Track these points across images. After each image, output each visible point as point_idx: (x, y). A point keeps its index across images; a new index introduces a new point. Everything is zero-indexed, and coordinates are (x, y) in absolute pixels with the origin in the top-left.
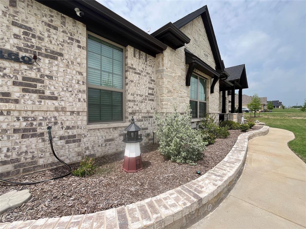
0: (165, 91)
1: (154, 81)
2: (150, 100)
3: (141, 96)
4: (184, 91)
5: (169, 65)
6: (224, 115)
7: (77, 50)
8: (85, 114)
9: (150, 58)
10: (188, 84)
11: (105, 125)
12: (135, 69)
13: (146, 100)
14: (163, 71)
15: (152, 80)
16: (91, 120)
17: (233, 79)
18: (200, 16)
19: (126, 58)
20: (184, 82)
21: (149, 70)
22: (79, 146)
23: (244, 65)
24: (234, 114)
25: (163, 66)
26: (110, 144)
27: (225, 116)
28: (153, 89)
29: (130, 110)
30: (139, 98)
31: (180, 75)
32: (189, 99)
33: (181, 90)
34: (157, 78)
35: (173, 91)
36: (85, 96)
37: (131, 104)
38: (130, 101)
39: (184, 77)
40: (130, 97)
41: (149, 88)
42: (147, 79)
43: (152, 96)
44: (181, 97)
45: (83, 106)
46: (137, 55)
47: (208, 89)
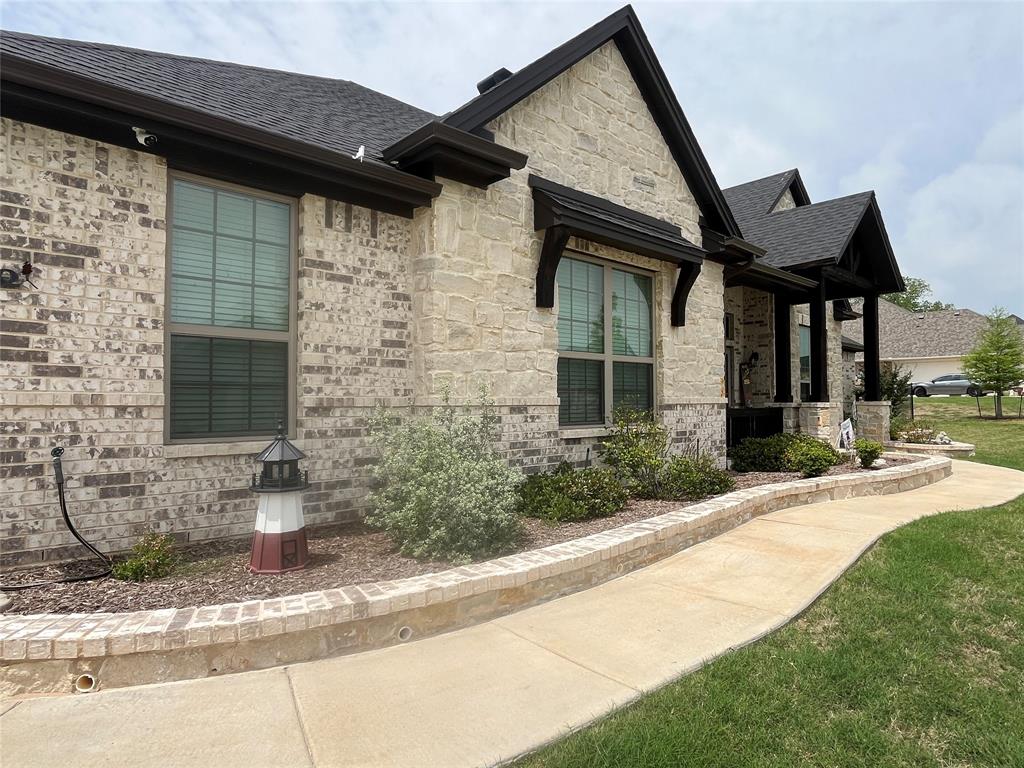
0: (439, 332)
1: (406, 298)
2: (392, 363)
3: (356, 351)
4: (530, 326)
5: (455, 245)
6: (781, 409)
7: (139, 232)
8: (159, 413)
9: (389, 223)
10: (544, 300)
11: (222, 448)
12: (330, 266)
13: (372, 363)
14: (430, 265)
15: (397, 296)
16: (178, 431)
17: (814, 258)
18: (612, 40)
19: (300, 231)
20: (531, 295)
21: (387, 261)
22: (139, 506)
23: (873, 194)
24: (820, 404)
25: (432, 248)
26: (236, 507)
27: (785, 413)
28: (403, 325)
29: (309, 400)
30: (345, 360)
31: (508, 271)
32: (552, 357)
33: (513, 323)
34: (417, 289)
35: (472, 329)
36: (159, 362)
37: (314, 380)
38: (309, 369)
39: (529, 278)
40: (309, 357)
41: (388, 324)
42: (381, 292)
43: (398, 348)
44: (514, 350)
45: (155, 392)
46: (339, 221)
47: (661, 310)
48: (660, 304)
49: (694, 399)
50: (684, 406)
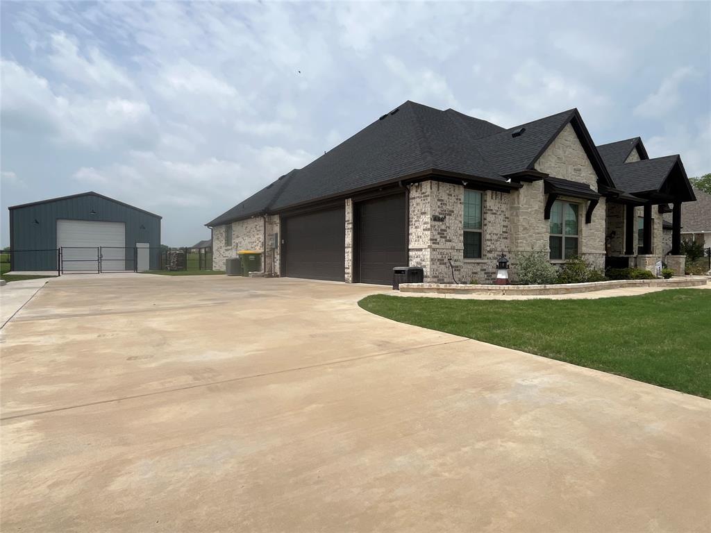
0: (521, 229)
1: (508, 218)
2: (504, 238)
3: (497, 235)
4: (542, 226)
5: (525, 202)
6: (628, 258)
7: (459, 205)
8: (463, 251)
9: (505, 195)
10: (547, 217)
11: (473, 261)
12: (492, 210)
13: (500, 238)
14: (518, 208)
15: (506, 218)
16: (465, 256)
19: (486, 201)
20: (543, 216)
21: (504, 207)
22: (460, 274)
23: (679, 156)
24: (647, 255)
25: (519, 203)
27: (630, 259)
28: (507, 227)
29: (488, 249)
30: (495, 237)
31: (537, 208)
32: (548, 235)
33: (538, 225)
34: (512, 215)
35: (528, 227)
36: (462, 238)
37: (489, 243)
38: (488, 240)
39: (542, 210)
40: (488, 237)
41: (504, 226)
42: (502, 217)
43: (507, 234)
44: (538, 234)
45: (461, 246)
46: (494, 197)
47: (582, 217)
48: (581, 215)
49: (593, 251)
50: (589, 254)
